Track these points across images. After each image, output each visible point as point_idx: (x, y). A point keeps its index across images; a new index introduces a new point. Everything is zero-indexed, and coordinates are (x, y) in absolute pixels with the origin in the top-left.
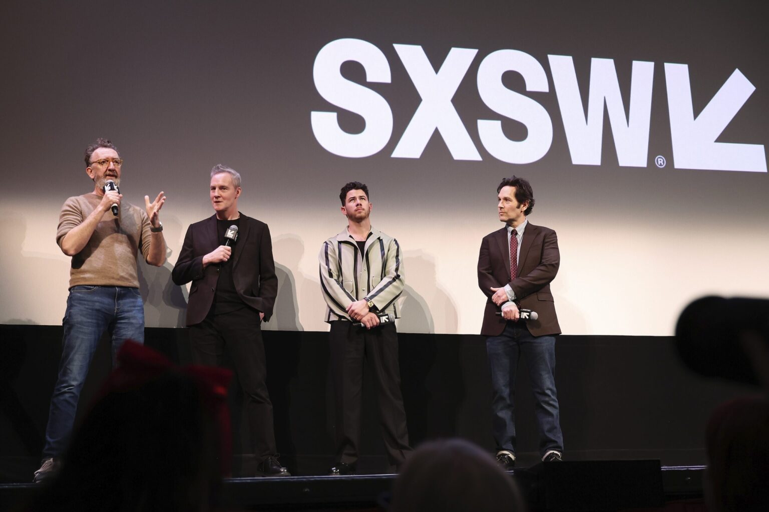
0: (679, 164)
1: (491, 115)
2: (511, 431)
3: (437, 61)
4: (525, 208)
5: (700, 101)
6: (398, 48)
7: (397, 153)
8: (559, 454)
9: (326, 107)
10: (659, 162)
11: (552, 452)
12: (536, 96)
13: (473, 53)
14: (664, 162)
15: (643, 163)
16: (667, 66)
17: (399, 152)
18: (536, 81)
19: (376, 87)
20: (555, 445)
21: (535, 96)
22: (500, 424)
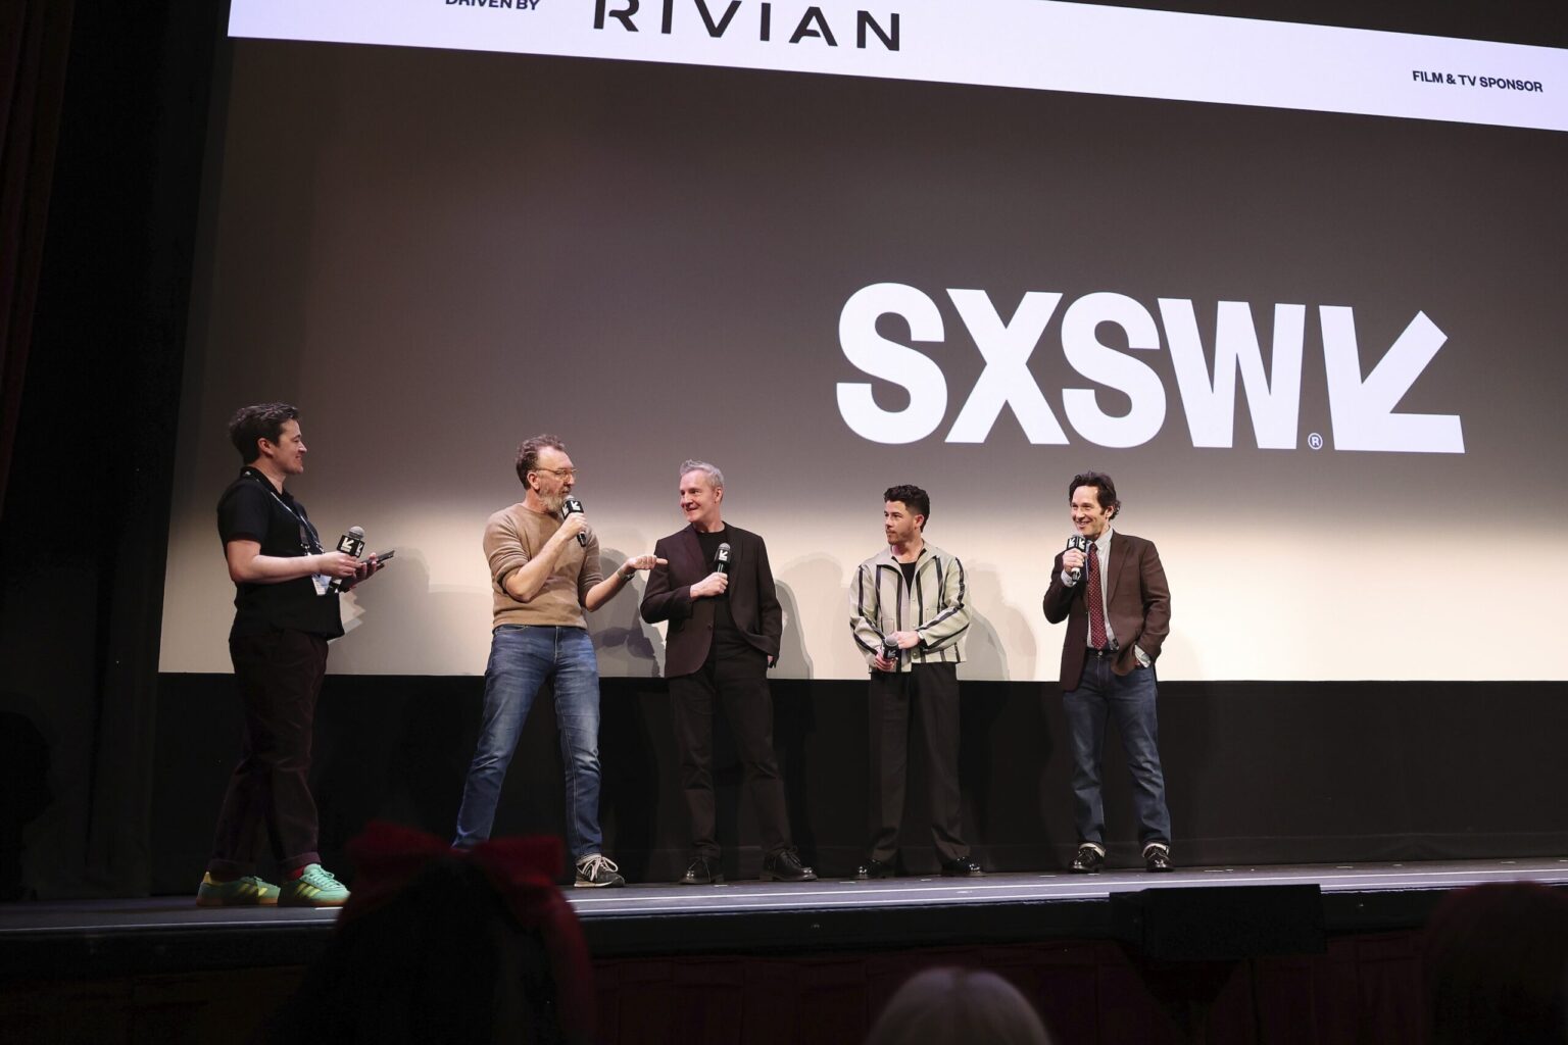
0: (1342, 443)
1: (1082, 382)
2: (1099, 815)
3: (1006, 312)
4: (1110, 514)
5: (1369, 356)
6: (954, 294)
7: (953, 437)
8: (1164, 847)
9: (858, 376)
10: (1314, 443)
11: (1153, 845)
12: (1142, 355)
13: (1056, 298)
14: (1320, 441)
15: (1290, 443)
16: (1324, 310)
17: (956, 436)
18: (1141, 333)
19: (925, 348)
20: (1156, 835)
21: (1140, 354)
22: (1084, 810)
